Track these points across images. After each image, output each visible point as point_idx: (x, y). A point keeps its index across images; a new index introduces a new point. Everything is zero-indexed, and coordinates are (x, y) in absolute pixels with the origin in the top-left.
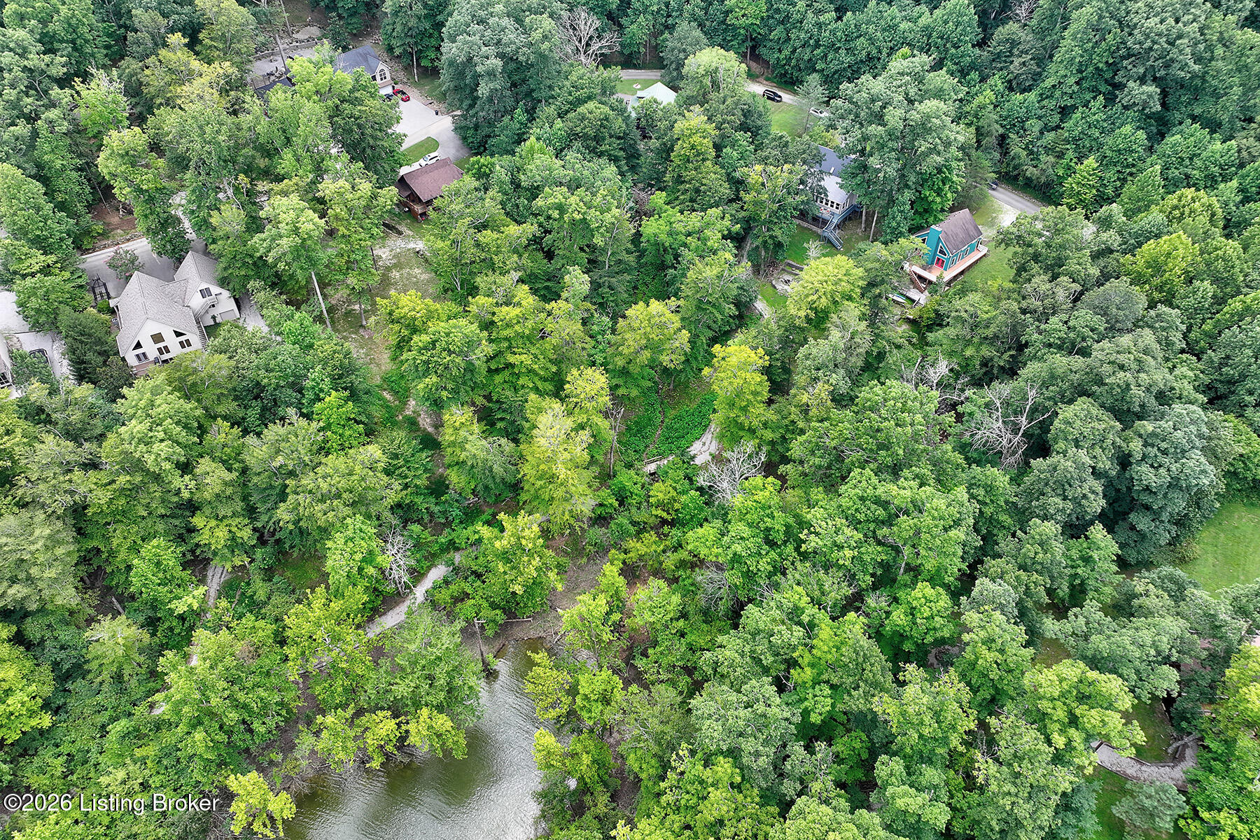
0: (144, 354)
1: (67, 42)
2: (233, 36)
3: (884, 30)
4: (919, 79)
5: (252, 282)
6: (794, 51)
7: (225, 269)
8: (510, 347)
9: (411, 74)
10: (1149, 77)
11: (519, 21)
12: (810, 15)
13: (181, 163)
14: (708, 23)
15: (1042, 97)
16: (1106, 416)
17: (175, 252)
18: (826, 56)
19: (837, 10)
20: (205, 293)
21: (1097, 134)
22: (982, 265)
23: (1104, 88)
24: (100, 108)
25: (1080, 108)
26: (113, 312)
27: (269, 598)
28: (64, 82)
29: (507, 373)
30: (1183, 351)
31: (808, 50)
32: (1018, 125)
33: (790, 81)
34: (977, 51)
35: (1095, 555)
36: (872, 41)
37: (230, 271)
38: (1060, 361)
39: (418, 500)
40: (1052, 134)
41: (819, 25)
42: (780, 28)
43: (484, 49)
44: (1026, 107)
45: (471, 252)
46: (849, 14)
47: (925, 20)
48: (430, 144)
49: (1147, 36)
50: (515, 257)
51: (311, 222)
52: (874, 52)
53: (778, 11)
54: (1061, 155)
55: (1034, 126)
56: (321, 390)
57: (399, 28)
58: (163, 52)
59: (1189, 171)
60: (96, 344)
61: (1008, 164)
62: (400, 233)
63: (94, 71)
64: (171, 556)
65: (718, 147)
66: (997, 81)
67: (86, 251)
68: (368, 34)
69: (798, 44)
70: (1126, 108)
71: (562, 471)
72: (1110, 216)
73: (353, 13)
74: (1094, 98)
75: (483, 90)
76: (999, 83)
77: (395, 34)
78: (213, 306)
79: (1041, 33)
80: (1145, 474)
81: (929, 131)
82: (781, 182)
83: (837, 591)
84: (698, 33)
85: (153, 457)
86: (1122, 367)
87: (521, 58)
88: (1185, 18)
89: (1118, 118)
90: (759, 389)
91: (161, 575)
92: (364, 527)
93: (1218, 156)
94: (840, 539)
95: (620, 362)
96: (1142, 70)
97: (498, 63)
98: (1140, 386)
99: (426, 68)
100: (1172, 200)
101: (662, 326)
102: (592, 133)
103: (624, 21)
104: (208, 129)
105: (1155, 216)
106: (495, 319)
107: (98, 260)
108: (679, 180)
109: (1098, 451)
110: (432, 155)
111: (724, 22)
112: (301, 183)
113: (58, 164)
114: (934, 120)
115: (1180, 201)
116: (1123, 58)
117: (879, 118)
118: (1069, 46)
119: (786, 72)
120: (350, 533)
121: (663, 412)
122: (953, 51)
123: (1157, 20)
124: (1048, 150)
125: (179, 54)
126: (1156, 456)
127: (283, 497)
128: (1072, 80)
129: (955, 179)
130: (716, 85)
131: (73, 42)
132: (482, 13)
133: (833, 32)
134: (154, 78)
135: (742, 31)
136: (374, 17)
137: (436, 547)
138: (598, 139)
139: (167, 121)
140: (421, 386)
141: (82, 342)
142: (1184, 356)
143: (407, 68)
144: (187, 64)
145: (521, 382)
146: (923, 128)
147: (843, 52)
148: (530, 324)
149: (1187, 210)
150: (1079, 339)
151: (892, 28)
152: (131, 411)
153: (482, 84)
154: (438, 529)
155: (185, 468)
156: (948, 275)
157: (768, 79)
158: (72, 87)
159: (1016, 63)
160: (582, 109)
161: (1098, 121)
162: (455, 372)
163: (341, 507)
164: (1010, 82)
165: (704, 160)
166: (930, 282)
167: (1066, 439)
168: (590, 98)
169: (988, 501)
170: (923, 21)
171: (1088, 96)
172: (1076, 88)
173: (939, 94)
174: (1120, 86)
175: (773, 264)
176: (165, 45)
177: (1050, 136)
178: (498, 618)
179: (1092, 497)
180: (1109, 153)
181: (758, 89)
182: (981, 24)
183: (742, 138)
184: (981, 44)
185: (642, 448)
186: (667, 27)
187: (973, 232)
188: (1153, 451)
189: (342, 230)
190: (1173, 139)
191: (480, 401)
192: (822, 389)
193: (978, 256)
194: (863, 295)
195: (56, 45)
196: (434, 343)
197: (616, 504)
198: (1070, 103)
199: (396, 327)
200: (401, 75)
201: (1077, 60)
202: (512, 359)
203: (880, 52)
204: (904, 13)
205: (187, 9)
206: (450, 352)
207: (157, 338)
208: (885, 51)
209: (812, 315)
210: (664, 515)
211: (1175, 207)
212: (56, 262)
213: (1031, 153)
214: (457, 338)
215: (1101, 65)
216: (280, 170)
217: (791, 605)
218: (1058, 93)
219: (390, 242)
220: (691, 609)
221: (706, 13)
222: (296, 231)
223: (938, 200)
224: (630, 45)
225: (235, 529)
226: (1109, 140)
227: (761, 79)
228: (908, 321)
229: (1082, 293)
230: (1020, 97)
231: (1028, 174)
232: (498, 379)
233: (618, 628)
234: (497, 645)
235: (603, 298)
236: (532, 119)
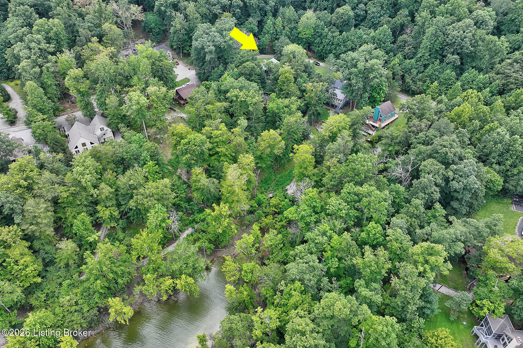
0: (78, 151)
1: (55, 40)
2: (115, 39)
3: (357, 38)
4: (370, 53)
5: (120, 124)
6: (324, 47)
7: (110, 120)
8: (217, 146)
9: (180, 56)
10: (455, 53)
11: (222, 34)
12: (330, 33)
13: (95, 81)
14: (292, 37)
15: (417, 61)
16: (439, 164)
17: (90, 116)
18: (336, 48)
19: (340, 32)
20: (102, 129)
21: (438, 74)
22: (396, 122)
23: (439, 57)
24: (66, 63)
25: (431, 65)
26: (67, 137)
27: (124, 239)
28: (53, 54)
29: (216, 156)
30: (469, 145)
31: (329, 46)
32: (408, 71)
33: (322, 58)
34: (392, 45)
35: (437, 214)
36: (353, 42)
37: (112, 120)
38: (423, 148)
39: (182, 203)
40: (421, 74)
41: (333, 37)
42: (319, 39)
43: (208, 43)
44: (411, 65)
45: (203, 113)
46: (344, 33)
47: (373, 34)
48: (187, 80)
49: (453, 38)
50: (220, 114)
51: (143, 100)
52: (354, 46)
53: (318, 32)
54: (425, 82)
55: (414, 71)
56: (147, 160)
57: (175, 38)
58: (89, 44)
59: (472, 86)
60: (61, 146)
61: (405, 86)
62: (175, 111)
63: (64, 50)
64: (88, 220)
65: (296, 79)
66: (400, 55)
67: (57, 116)
68: (163, 42)
69: (325, 44)
70: (448, 64)
71: (237, 189)
72: (442, 100)
73: (158, 34)
74: (436, 61)
75: (208, 58)
76: (401, 56)
77: (174, 41)
78: (105, 134)
79: (415, 38)
80: (455, 185)
81: (374, 70)
82: (319, 89)
83: (339, 225)
84: (288, 40)
85: (85, 180)
86: (445, 147)
87: (222, 47)
88: (467, 31)
89: (445, 68)
90: (311, 161)
91: (84, 227)
92: (162, 208)
93: (482, 80)
94: (341, 207)
95: (259, 153)
96: (452, 50)
97: (213, 48)
98: (451, 153)
99: (185, 53)
100: (465, 94)
101: (275, 139)
102: (248, 73)
103: (260, 37)
104: (107, 68)
105: (459, 99)
106: (212, 135)
107: (61, 119)
108: (281, 90)
109: (437, 176)
110: (187, 84)
111: (297, 37)
112: (140, 88)
113: (49, 83)
114: (375, 66)
115: (467, 94)
116: (445, 46)
117: (355, 66)
118: (426, 42)
119: (321, 55)
120: (157, 210)
121: (275, 176)
122: (383, 45)
123: (457, 32)
124: (420, 80)
125: (95, 44)
126: (458, 178)
127: (132, 197)
128: (427, 54)
129: (384, 88)
130: (294, 57)
131: (57, 40)
132: (207, 31)
133: (338, 39)
134: (86, 53)
135: (304, 40)
136: (166, 36)
137: (188, 222)
138: (251, 75)
139: (91, 66)
140: (184, 158)
141: (56, 145)
142: (469, 147)
143: (178, 54)
144: (98, 48)
145: (221, 159)
146: (372, 69)
147: (342, 46)
148: (225, 137)
149: (470, 97)
150: (430, 140)
151: (361, 37)
152: (77, 164)
153: (207, 55)
154: (189, 215)
155: (95, 187)
156: (383, 125)
157: (314, 58)
158: (56, 55)
159: (407, 49)
160: (244, 64)
161: (437, 69)
162: (197, 153)
163: (154, 200)
164: (405, 56)
165: (290, 83)
166: (376, 127)
167: (425, 172)
168: (247, 61)
169: (397, 197)
170: (371, 35)
171: (434, 60)
172: (429, 57)
173: (377, 57)
174: (445, 56)
175: (317, 122)
176: (90, 41)
177: (420, 75)
178: (212, 247)
179: (435, 193)
180: (442, 80)
181: (312, 61)
182: (393, 35)
183: (305, 75)
184: (394, 43)
185: (267, 188)
186: (276, 39)
187: (392, 109)
188: (457, 176)
189: (155, 105)
190: (466, 74)
191: (206, 166)
192: (335, 160)
193: (395, 118)
194: (350, 128)
195: (51, 41)
196: (189, 142)
197: (257, 206)
198: (427, 62)
199: (175, 137)
200: (176, 56)
201: (428, 47)
202: (218, 150)
203: (356, 46)
204: (365, 32)
205: (99, 29)
206: (195, 146)
207: (84, 145)
208: (358, 46)
209: (331, 135)
210: (276, 210)
211: (466, 96)
212: (46, 118)
213: (414, 81)
214: (198, 140)
215: (437, 49)
216: (132, 84)
217: (323, 230)
218: (422, 59)
219: (171, 114)
220: (286, 242)
221: (291, 33)
222: (138, 103)
223: (378, 96)
224: (262, 45)
225: (112, 211)
226: (442, 76)
227: (312, 58)
228: (368, 141)
229: (431, 125)
230: (408, 61)
231: (413, 89)
232: (213, 158)
233: (257, 250)
234: (211, 258)
235: (252, 132)
236: (225, 69)
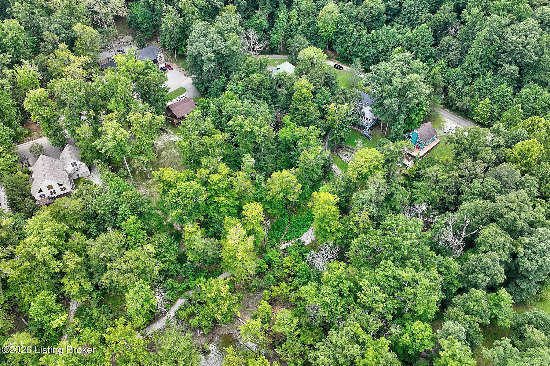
0: (43, 194)
1: (12, 47)
2: (90, 43)
3: (390, 38)
4: (407, 63)
5: (95, 161)
6: (348, 47)
7: (83, 154)
8: (216, 193)
9: (174, 57)
10: (513, 62)
11: (222, 35)
12: (356, 31)
13: (63, 104)
14: (309, 34)
15: (463, 70)
16: (505, 234)
17: (61, 143)
18: (363, 49)
19: (368, 29)
20: (74, 164)
21: (490, 88)
22: (437, 148)
23: (492, 66)
24: (27, 78)
25: (481, 75)
26: (30, 173)
27: (99, 317)
28: (10, 66)
29: (215, 205)
30: (538, 197)
31: (355, 47)
32: (452, 82)
33: (347, 61)
34: (433, 48)
35: (502, 304)
36: (384, 43)
37: (85, 155)
38: (480, 203)
39: (172, 267)
40: (468, 87)
41: (360, 36)
42: (342, 37)
43: (206, 49)
44: (456, 75)
45: (198, 147)
46: (373, 31)
47: (408, 34)
48: (182, 90)
49: (513, 44)
50: (219, 149)
51: (122, 134)
52: (385, 48)
53: (341, 29)
54: (472, 97)
55: (460, 83)
56: (126, 216)
57: (168, 37)
58: (57, 52)
59: (533, 105)
60: (20, 191)
61: (448, 100)
62: (167, 133)
63: (24, 61)
64: (50, 299)
65: (314, 94)
66: (442, 62)
67: (20, 143)
68: (155, 39)
69: (350, 44)
70: (503, 76)
71: (240, 256)
72: (499, 129)
73: (148, 30)
74: (488, 71)
75: (205, 68)
76: (443, 63)
77: (166, 40)
78: (78, 170)
79: (462, 41)
80: (525, 263)
81: (413, 88)
82: (343, 112)
83: (375, 325)
84: (304, 39)
85: (40, 254)
86: (512, 209)
87: (223, 53)
88: (530, 36)
89: (499, 80)
90: (335, 213)
91: (45, 309)
92: (144, 286)
93: (547, 99)
94: (377, 298)
95: (269, 198)
96: (510, 59)
97: (213, 55)
98: (521, 219)
99: (180, 55)
100: (528, 121)
101: (288, 182)
102: (256, 88)
103: (271, 33)
104: (75, 90)
105: (520, 130)
106: (209, 181)
107: (24, 147)
108: (296, 109)
109: (501, 252)
110: (183, 95)
111: (316, 34)
112: (118, 115)
113: (6, 104)
114: (415, 83)
115: (532, 122)
116: (501, 53)
117: (389, 82)
118: (476, 47)
119: (345, 56)
120: (137, 290)
121: (289, 218)
122: (422, 48)
123: (517, 36)
124: (467, 94)
125: (64, 52)
126: (530, 254)
127: (105, 270)
128: (477, 63)
129: (425, 109)
130: (313, 64)
131: (15, 47)
132: (205, 32)
133: (366, 39)
134: (52, 63)
135: (325, 38)
136: (157, 31)
137: (181, 289)
138: (259, 90)
139: (57, 85)
140: (173, 214)
141: (13, 190)
142: (539, 200)
143: (172, 55)
144: (68, 57)
145: (221, 210)
146: (410, 87)
147: (370, 48)
148: (225, 183)
149: (535, 127)
150: (488, 192)
151: (394, 37)
152: (31, 231)
153: (205, 65)
154: (181, 282)
155: (58, 256)
156: (422, 154)
157: (336, 59)
158: (13, 69)
159: (451, 54)
160: (251, 77)
161: (490, 82)
162: (189, 207)
163: (133, 276)
164: (448, 62)
165: (308, 100)
166: (414, 157)
167: (485, 245)
168: (255, 71)
169: (447, 274)
170: (407, 35)
171: (485, 70)
172: (479, 66)
173: (417, 71)
174: (500, 66)
175: (340, 147)
176: (58, 48)
177: (467, 88)
178: (210, 326)
179: (499, 274)
180: (495, 96)
181: (332, 63)
182: (434, 36)
183: (326, 89)
184: (434, 45)
185: (279, 236)
186: (290, 36)
187: (433, 133)
188: (529, 252)
189: (138, 136)
190: (525, 91)
191: (202, 218)
192: (365, 214)
193: (434, 144)
194: (383, 166)
195: (7, 49)
196: (179, 193)
197: (267, 267)
198: (476, 73)
199: (161, 185)
200: (169, 58)
201: (480, 54)
202: (217, 199)
203: (388, 48)
204: (399, 31)
205: (69, 31)
206: (187, 198)
207: (50, 187)
208: (390, 48)
209: (360, 177)
210: (290, 272)
211: (530, 125)
212: (4, 150)
213: (458, 95)
214: (191, 192)
215: (491, 56)
216: (109, 108)
217: (353, 333)
218: (471, 69)
219: (162, 137)
220: (303, 323)
221: (308, 30)
222: (115, 138)
223: (417, 119)
224: (273, 44)
225: (82, 284)
226: (495, 90)
227: (332, 59)
228: (404, 175)
229: (488, 168)
230: (453, 70)
231: (457, 105)
232: (211, 208)
233: (267, 332)
234: (210, 338)
235: (261, 166)
236: (228, 80)
